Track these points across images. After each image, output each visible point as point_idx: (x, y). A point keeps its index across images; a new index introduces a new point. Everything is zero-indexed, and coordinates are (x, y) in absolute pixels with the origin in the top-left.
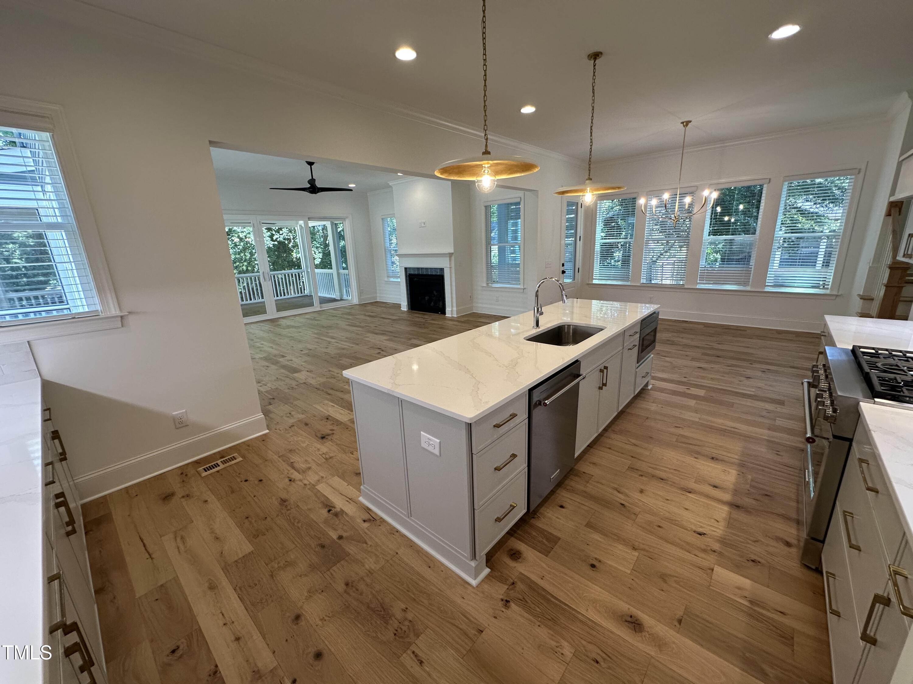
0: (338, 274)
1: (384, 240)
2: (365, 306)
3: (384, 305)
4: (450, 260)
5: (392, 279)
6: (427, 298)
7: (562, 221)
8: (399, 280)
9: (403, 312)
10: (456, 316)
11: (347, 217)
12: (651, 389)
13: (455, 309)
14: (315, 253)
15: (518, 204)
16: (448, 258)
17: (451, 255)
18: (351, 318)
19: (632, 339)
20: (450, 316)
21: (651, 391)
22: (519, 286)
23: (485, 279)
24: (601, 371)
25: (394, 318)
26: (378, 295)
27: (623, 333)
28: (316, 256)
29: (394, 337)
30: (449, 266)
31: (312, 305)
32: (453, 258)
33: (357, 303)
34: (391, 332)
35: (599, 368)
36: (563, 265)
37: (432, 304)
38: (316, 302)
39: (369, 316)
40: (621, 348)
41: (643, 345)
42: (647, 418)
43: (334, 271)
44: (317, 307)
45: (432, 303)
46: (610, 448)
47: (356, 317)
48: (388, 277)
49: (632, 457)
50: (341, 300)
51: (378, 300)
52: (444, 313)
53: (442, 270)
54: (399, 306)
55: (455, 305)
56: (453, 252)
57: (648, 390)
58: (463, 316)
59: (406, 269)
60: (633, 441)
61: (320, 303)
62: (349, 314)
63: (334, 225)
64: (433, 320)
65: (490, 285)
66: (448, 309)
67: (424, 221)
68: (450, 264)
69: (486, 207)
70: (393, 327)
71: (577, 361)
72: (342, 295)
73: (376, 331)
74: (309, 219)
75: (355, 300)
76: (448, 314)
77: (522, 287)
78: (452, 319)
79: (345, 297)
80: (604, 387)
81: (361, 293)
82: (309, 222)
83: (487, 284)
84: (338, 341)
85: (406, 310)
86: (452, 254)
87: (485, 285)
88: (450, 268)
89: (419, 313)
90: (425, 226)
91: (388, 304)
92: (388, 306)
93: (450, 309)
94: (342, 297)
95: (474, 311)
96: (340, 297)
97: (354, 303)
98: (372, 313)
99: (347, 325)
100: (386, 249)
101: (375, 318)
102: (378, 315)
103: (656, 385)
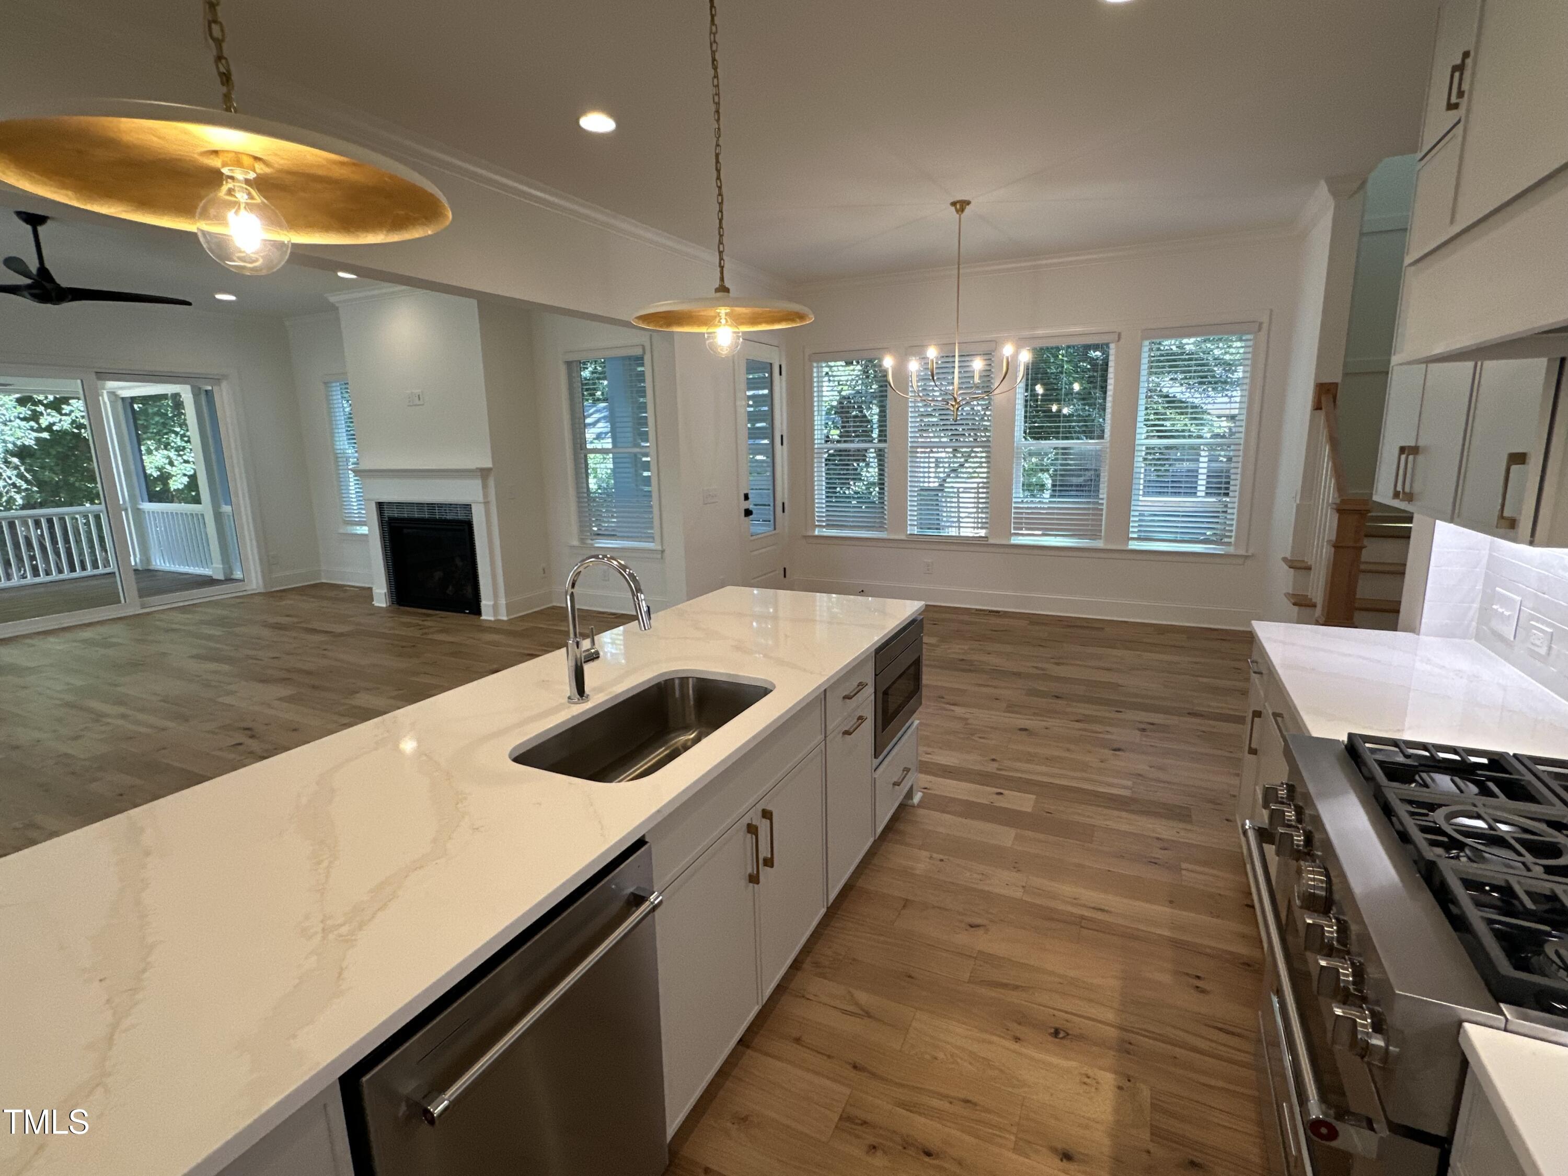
0: (218, 516)
1: (332, 434)
2: (279, 598)
3: (332, 594)
4: (485, 486)
5: (351, 529)
6: (438, 575)
7: (738, 403)
8: (364, 530)
9: (375, 612)
10: (505, 618)
11: (225, 377)
12: (921, 805)
13: (503, 602)
14: (171, 464)
15: (639, 360)
16: (478, 483)
17: (484, 473)
18: (218, 633)
19: (852, 703)
20: (492, 619)
21: (922, 812)
22: (651, 545)
23: (574, 528)
24: (752, 829)
26: (323, 567)
27: (822, 697)
28: (173, 470)
29: (314, 687)
30: (481, 499)
31: (113, 599)
32: (491, 483)
33: (262, 590)
34: (309, 673)
35: (746, 820)
36: (746, 497)
37: (450, 590)
38: (128, 587)
39: (276, 626)
40: (821, 737)
41: (885, 711)
42: (906, 903)
43: (205, 507)
44: (130, 605)
45: (450, 588)
46: (798, 1040)
47: (237, 630)
49: (855, 1067)
50: (229, 580)
51: (323, 581)
52: (479, 613)
53: (467, 507)
54: (366, 594)
55: (502, 591)
56: (488, 464)
57: (913, 806)
58: (522, 618)
59: (380, 505)
60: (863, 997)
61: (140, 597)
62: (221, 622)
63: (203, 398)
64: (443, 631)
65: (590, 542)
66: (486, 603)
67: (418, 391)
68: (485, 495)
69: (569, 364)
70: (324, 656)
71: (640, 843)
72: (228, 569)
73: (269, 671)
75: (254, 581)
76: (487, 615)
77: (659, 548)
78: (495, 628)
79: (238, 574)
80: (765, 872)
81: (269, 563)
82: (99, 383)
83: (582, 540)
84: (129, 712)
85: (384, 605)
86: (489, 470)
87: (576, 543)
88: (486, 503)
89: (415, 614)
90: (421, 402)
91: (346, 591)
92: (342, 595)
93: (492, 603)
94: (232, 574)
95: (555, 604)
96: (225, 573)
97: (253, 590)
98: (288, 616)
99: (192, 657)
100: (339, 455)
101: (287, 633)
102: (301, 622)
103: (929, 789)
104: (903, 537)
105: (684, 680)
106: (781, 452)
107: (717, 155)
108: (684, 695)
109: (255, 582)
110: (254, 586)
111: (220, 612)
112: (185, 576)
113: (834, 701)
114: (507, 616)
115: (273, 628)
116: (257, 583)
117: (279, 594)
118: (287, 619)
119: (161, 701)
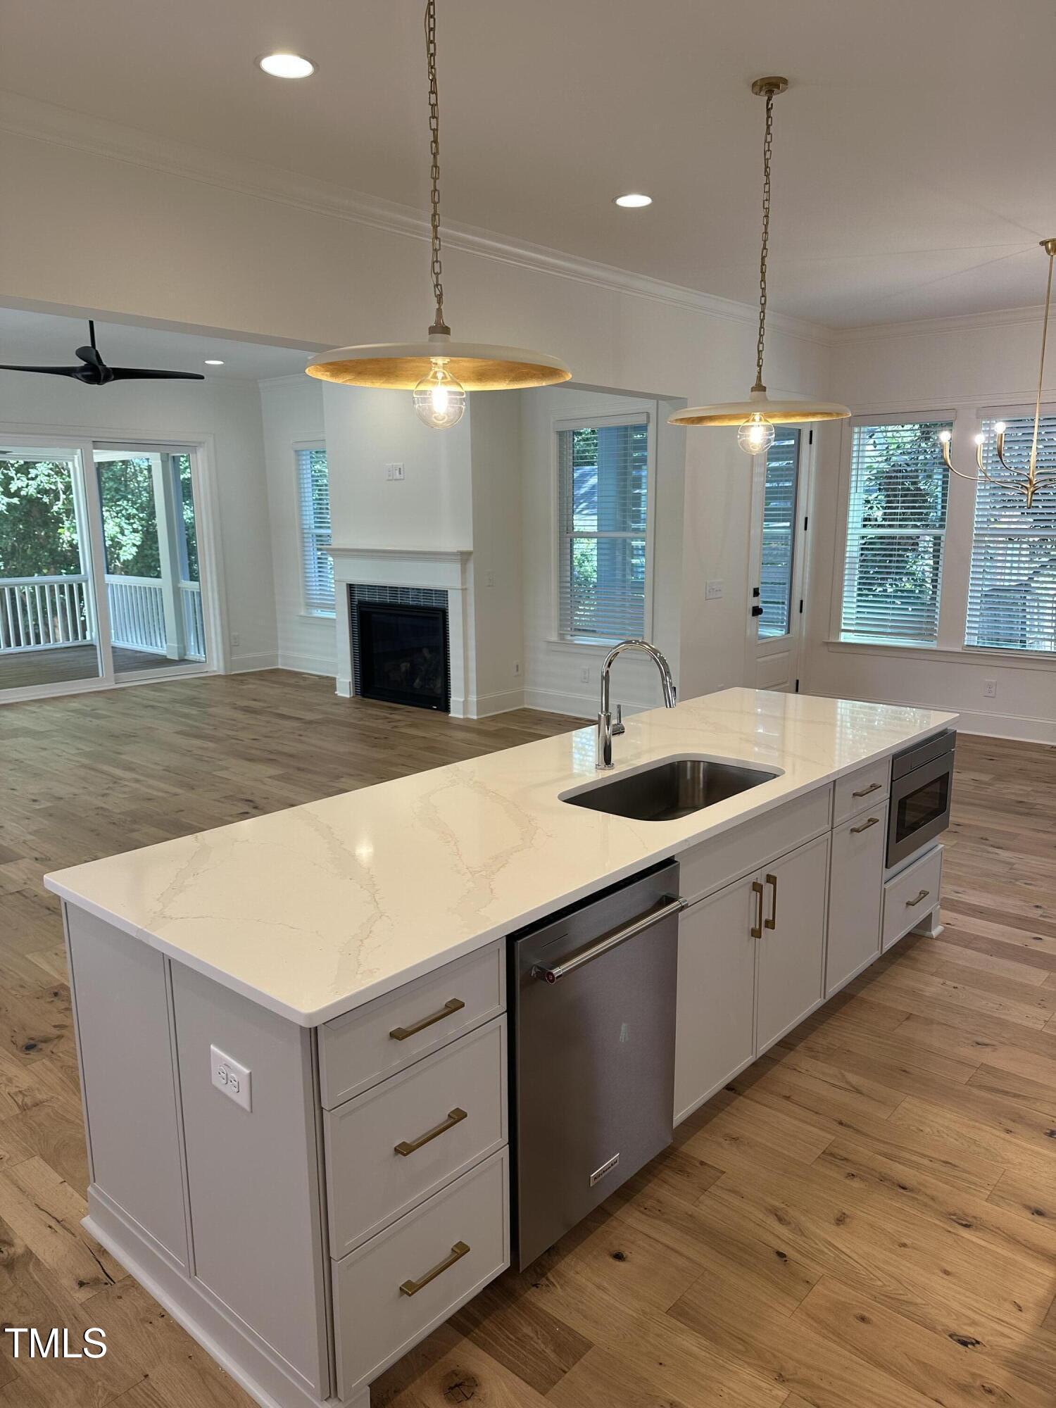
0: (177, 591)
1: (300, 507)
2: (242, 682)
3: (292, 681)
4: (464, 571)
5: (318, 613)
6: (405, 666)
7: (755, 479)
8: (332, 615)
9: (340, 702)
10: (475, 717)
11: (201, 444)
12: (940, 937)
13: (473, 698)
14: (123, 534)
15: (642, 428)
16: (458, 566)
17: (464, 557)
18: (194, 712)
19: (863, 802)
20: (461, 717)
21: (939, 943)
23: (555, 624)
24: (757, 887)
25: (309, 716)
26: (280, 652)
27: (832, 785)
28: (123, 540)
29: (299, 769)
30: (459, 586)
31: (92, 672)
32: (471, 566)
33: (222, 673)
34: (291, 756)
35: (752, 878)
36: (756, 593)
37: (417, 682)
38: (104, 663)
39: (247, 710)
40: (828, 827)
41: (901, 823)
42: (909, 1017)
43: (164, 583)
44: (106, 679)
45: (417, 681)
47: (211, 710)
48: (310, 605)
49: (841, 1123)
50: (182, 661)
51: (280, 667)
52: (446, 709)
53: (443, 594)
54: (329, 683)
55: (473, 687)
56: (468, 546)
57: (932, 938)
58: (494, 718)
59: (351, 588)
60: (854, 1079)
61: (116, 671)
62: (193, 702)
63: (170, 462)
64: (412, 725)
65: (569, 637)
66: (456, 699)
67: (400, 464)
68: (464, 581)
69: (561, 434)
70: (301, 742)
71: (669, 862)
72: (183, 648)
73: (253, 751)
74: (97, 444)
75: (215, 662)
76: (456, 712)
78: (465, 726)
79: (192, 654)
80: (765, 931)
81: (231, 645)
82: (94, 451)
83: (562, 636)
84: (142, 778)
85: (346, 695)
86: (469, 554)
87: (554, 637)
88: (464, 590)
89: (382, 707)
90: (402, 476)
91: (305, 679)
92: (302, 683)
93: (462, 700)
94: (185, 655)
95: (526, 706)
96: (178, 653)
97: (214, 671)
98: (255, 700)
99: (177, 733)
100: (305, 531)
101: (258, 717)
102: (269, 707)
103: (953, 925)
104: (959, 649)
105: (696, 764)
106: (805, 539)
107: (763, 258)
108: (695, 778)
109: (216, 665)
110: (215, 669)
111: (189, 692)
112: (138, 655)
113: (844, 793)
114: (477, 715)
115: (245, 711)
116: (218, 666)
117: (240, 678)
118: (254, 702)
119: (164, 770)
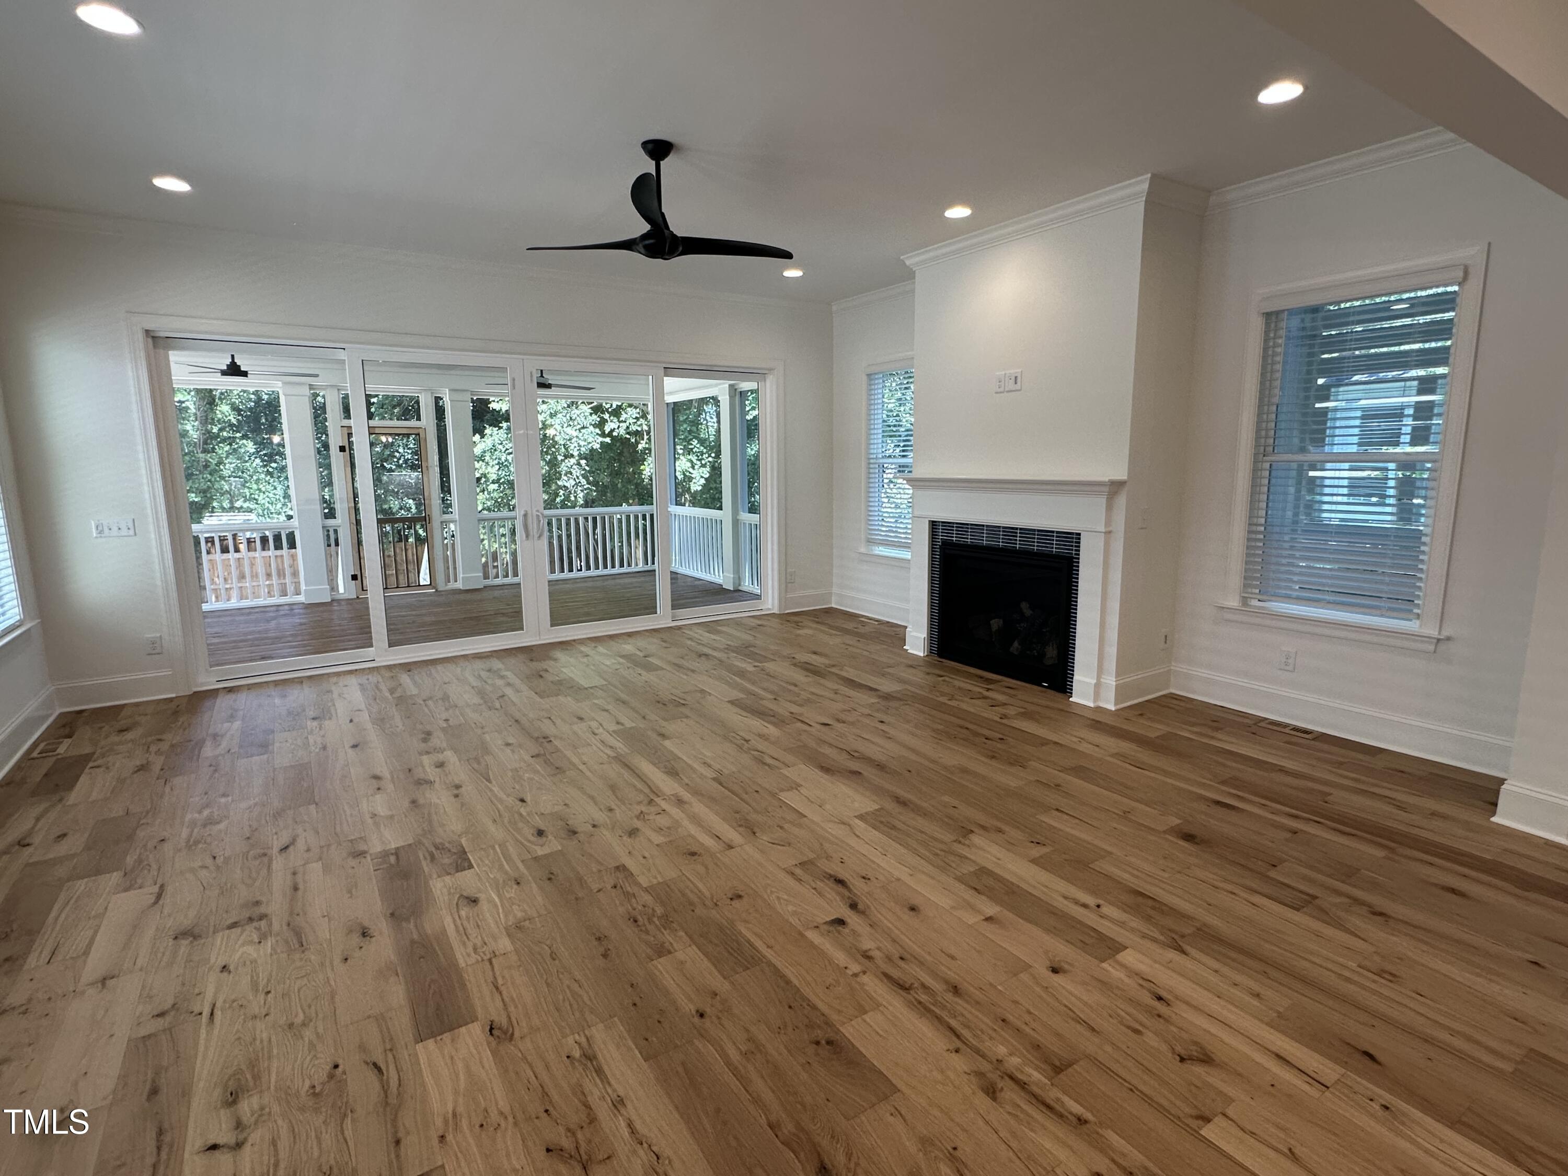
0: (736, 523)
1: (868, 438)
2: (798, 625)
3: (850, 626)
4: (1109, 508)
5: (881, 551)
6: (996, 624)
8: (907, 555)
9: (912, 663)
10: (1111, 707)
11: (770, 371)
13: (1111, 681)
14: (693, 468)
16: (1103, 501)
17: (1115, 487)
18: (750, 668)
20: (1092, 705)
22: (1413, 626)
23: (1232, 581)
25: (887, 686)
26: (835, 590)
28: (693, 474)
30: (1100, 528)
31: (650, 606)
32: (1122, 501)
33: (776, 611)
34: (881, 767)
37: (1017, 648)
38: (663, 595)
39: (808, 668)
43: (725, 516)
44: (663, 617)
45: (1016, 644)
47: (768, 666)
48: (870, 542)
50: (738, 593)
51: (834, 606)
52: (1068, 691)
53: (1073, 539)
54: (897, 634)
55: (1111, 664)
56: (1121, 474)
59: (933, 525)
61: (674, 607)
62: (746, 650)
63: (737, 398)
64: (1027, 715)
65: (1255, 603)
66: (1084, 679)
67: (1014, 372)
68: (1108, 522)
69: (1270, 316)
72: (738, 579)
74: (669, 371)
75: (770, 600)
76: (1081, 697)
77: (1434, 633)
81: (787, 581)
82: (665, 378)
83: (1245, 601)
85: (922, 654)
86: (1121, 485)
87: (1233, 602)
88: (1107, 534)
90: (1018, 386)
91: (864, 624)
92: (862, 630)
93: (1094, 681)
94: (740, 585)
95: (1176, 691)
96: (734, 583)
97: (769, 609)
98: (815, 653)
99: (732, 702)
100: (872, 461)
101: (822, 681)
102: (833, 666)
109: (771, 603)
110: (770, 607)
111: (746, 637)
112: (697, 583)
114: (1116, 704)
115: (807, 670)
116: (773, 604)
117: (796, 619)
118: (814, 656)
119: (714, 779)
